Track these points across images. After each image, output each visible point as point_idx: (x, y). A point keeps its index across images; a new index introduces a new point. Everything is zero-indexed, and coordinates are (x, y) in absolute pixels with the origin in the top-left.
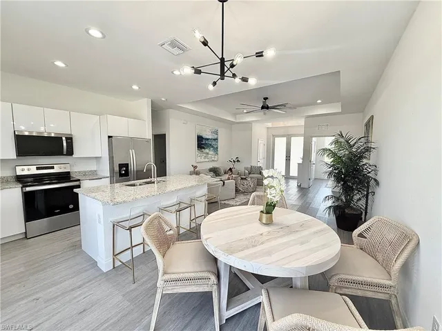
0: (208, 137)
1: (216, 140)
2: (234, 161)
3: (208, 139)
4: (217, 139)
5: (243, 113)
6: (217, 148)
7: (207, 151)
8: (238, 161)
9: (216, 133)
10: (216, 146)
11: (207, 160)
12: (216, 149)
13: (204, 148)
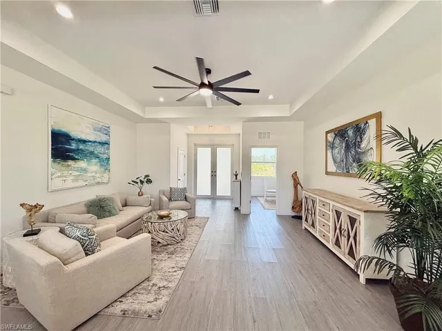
0: (84, 137)
1: (105, 144)
2: (142, 182)
3: (84, 142)
4: (107, 143)
5: (158, 104)
6: (108, 159)
7: (82, 164)
8: (149, 181)
9: (106, 131)
10: (105, 156)
11: (81, 183)
12: (105, 162)
13: (74, 159)
